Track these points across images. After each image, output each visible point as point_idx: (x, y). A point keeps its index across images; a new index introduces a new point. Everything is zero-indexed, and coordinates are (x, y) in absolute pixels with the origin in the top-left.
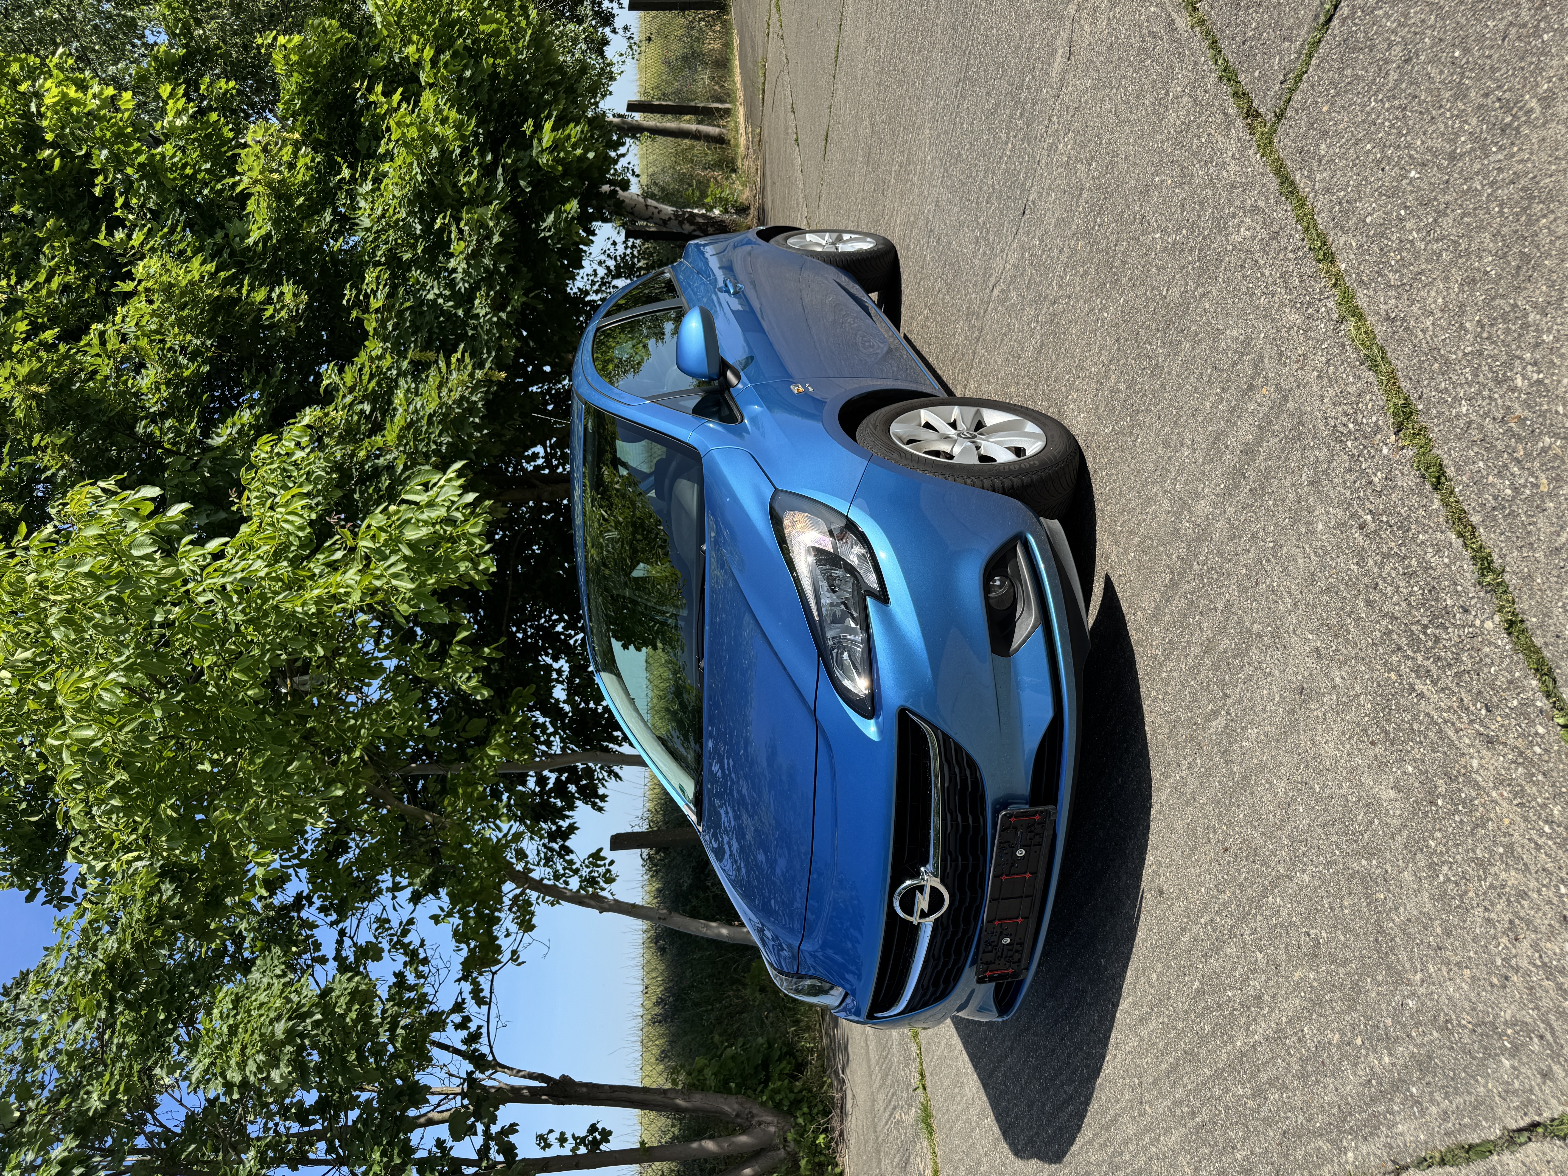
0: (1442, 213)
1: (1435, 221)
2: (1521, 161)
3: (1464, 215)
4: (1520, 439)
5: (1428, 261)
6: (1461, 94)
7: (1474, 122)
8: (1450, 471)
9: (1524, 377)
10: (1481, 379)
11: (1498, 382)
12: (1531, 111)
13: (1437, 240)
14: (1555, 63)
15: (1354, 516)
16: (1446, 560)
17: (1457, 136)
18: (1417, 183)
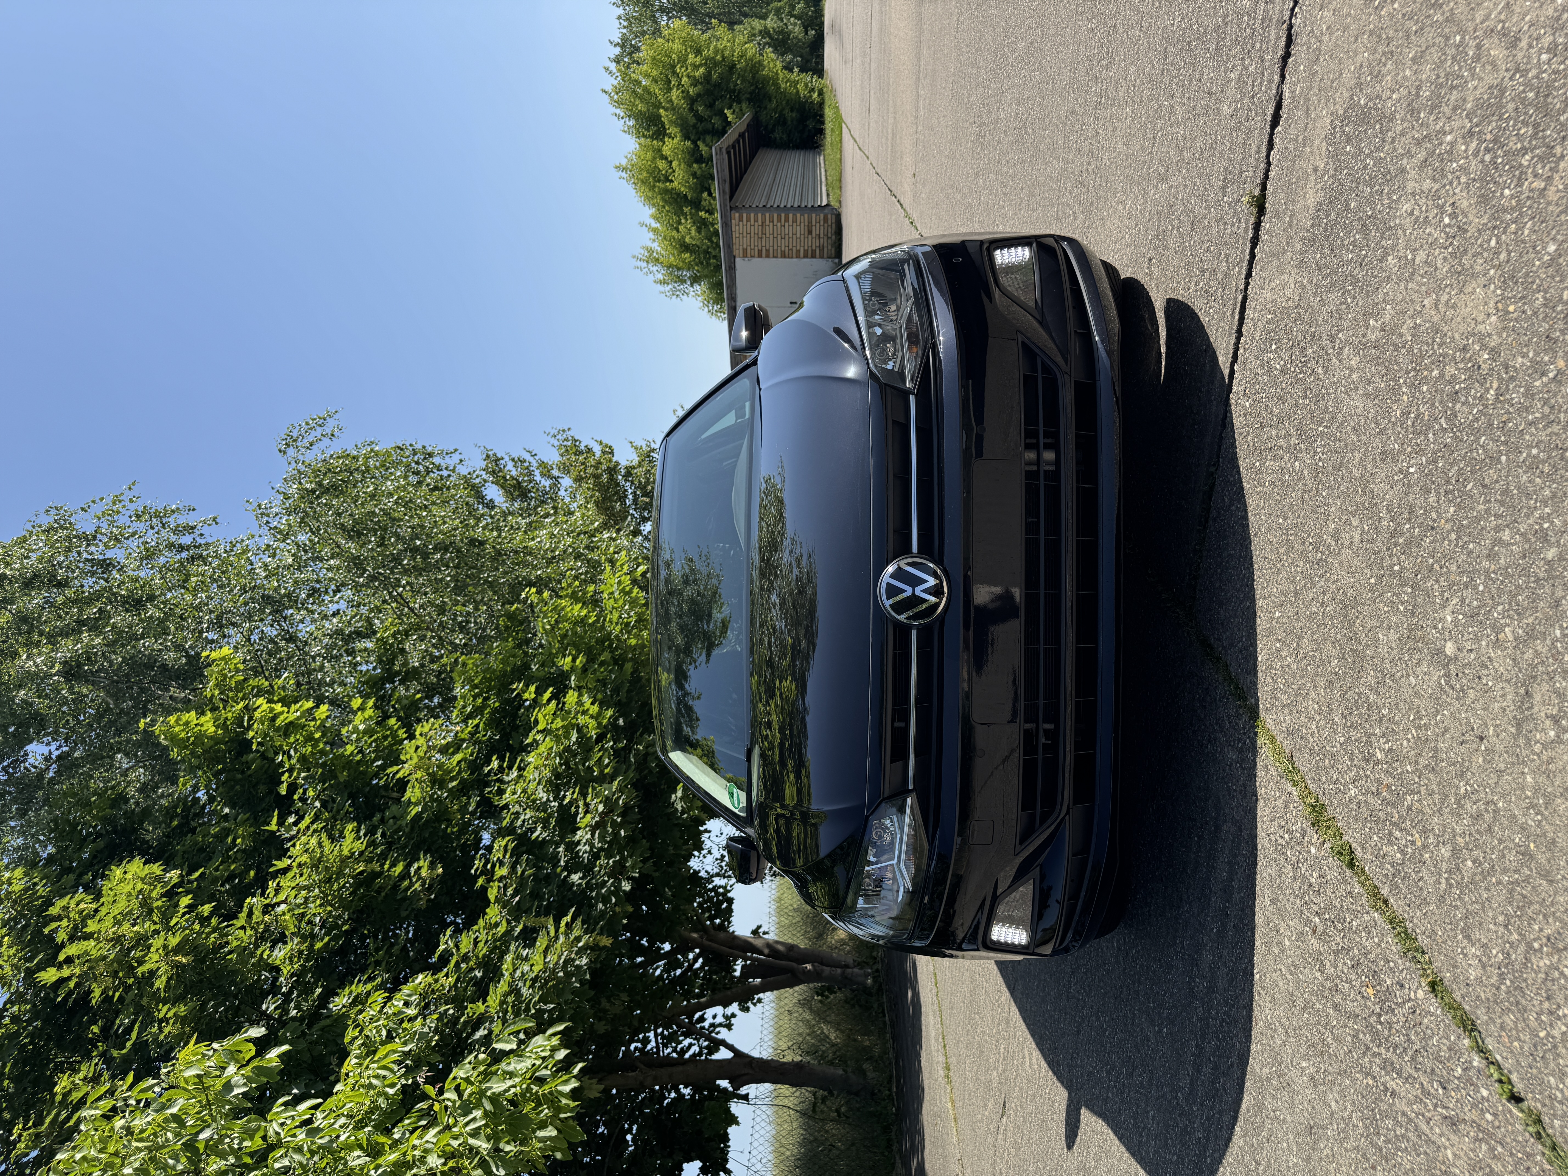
0: (1299, 638)
1: (1298, 644)
2: (1333, 583)
3: (1313, 633)
4: (1393, 805)
5: (1301, 677)
6: (1290, 547)
7: (1301, 563)
8: (1358, 853)
9: (1381, 750)
10: (1356, 762)
11: (1366, 760)
12: (1329, 546)
13: (1303, 659)
14: (1333, 509)
15: (1308, 922)
16: (1376, 940)
17: (1295, 577)
18: (1282, 620)
